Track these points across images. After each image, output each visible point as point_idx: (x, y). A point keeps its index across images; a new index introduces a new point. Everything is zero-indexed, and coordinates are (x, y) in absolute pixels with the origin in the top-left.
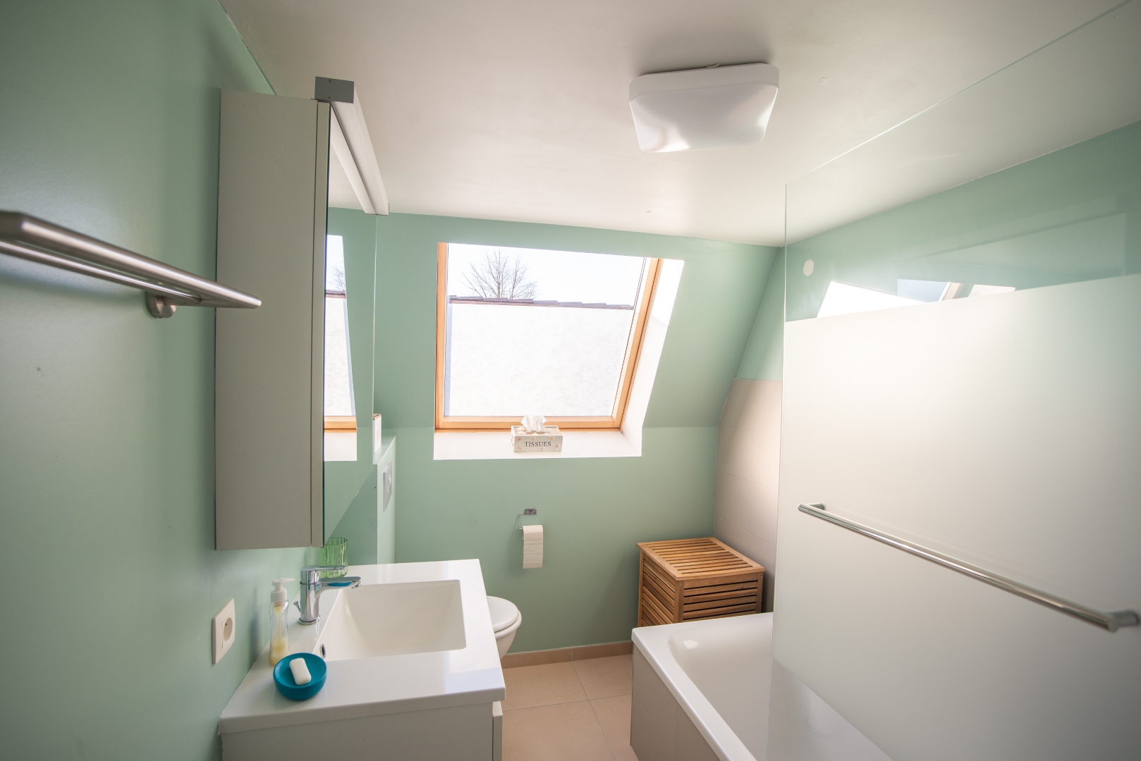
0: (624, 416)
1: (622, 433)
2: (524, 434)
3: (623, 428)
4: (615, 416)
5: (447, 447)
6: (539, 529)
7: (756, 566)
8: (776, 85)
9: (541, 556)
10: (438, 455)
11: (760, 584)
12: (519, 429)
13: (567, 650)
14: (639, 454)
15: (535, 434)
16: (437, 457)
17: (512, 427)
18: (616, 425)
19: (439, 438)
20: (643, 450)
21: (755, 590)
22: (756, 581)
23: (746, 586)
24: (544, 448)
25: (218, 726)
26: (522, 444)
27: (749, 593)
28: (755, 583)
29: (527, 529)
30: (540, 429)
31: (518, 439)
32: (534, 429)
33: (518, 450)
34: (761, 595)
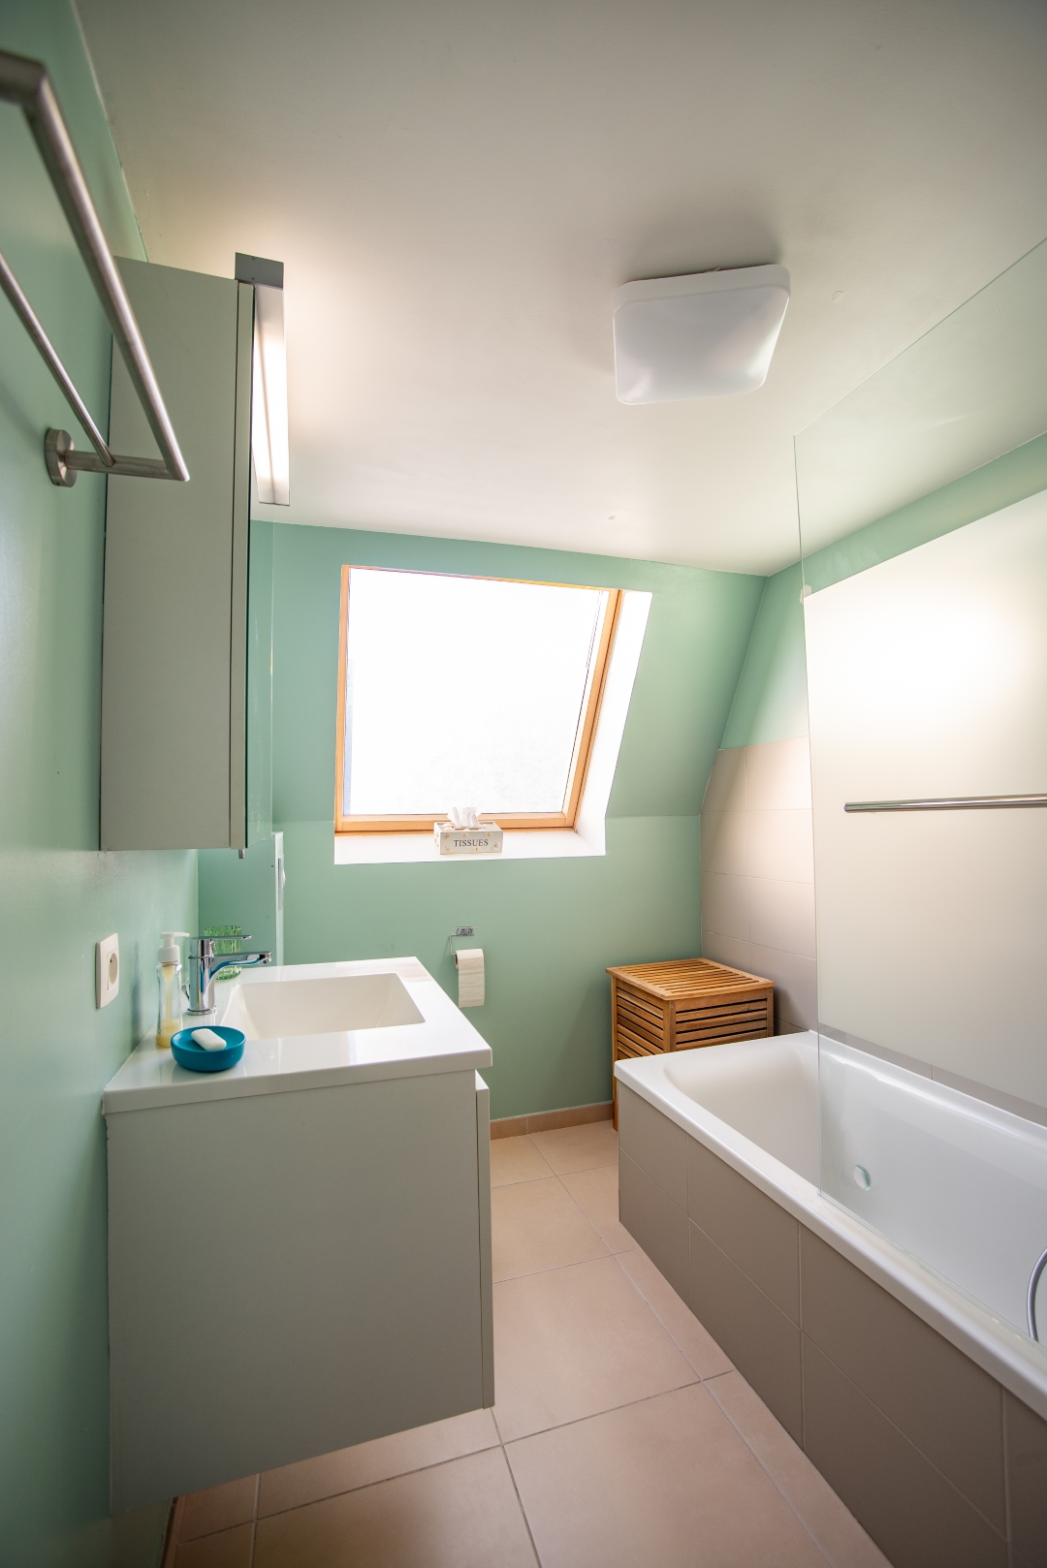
0: (578, 813)
1: (576, 832)
2: (453, 830)
3: (579, 825)
4: (566, 811)
5: (348, 852)
6: (477, 953)
7: (762, 981)
8: (786, 288)
9: (482, 990)
10: (339, 860)
11: (769, 1004)
12: (445, 825)
13: (519, 1119)
14: (602, 852)
15: (467, 830)
16: (337, 862)
17: (436, 826)
18: (569, 823)
19: (340, 842)
20: (607, 848)
21: (764, 1012)
22: (765, 1000)
23: (753, 1006)
24: (479, 848)
25: (102, 1102)
26: (450, 843)
27: (758, 1016)
28: (764, 1002)
29: (462, 954)
30: (472, 826)
31: (445, 836)
32: (465, 825)
33: (445, 851)
34: (772, 1018)
